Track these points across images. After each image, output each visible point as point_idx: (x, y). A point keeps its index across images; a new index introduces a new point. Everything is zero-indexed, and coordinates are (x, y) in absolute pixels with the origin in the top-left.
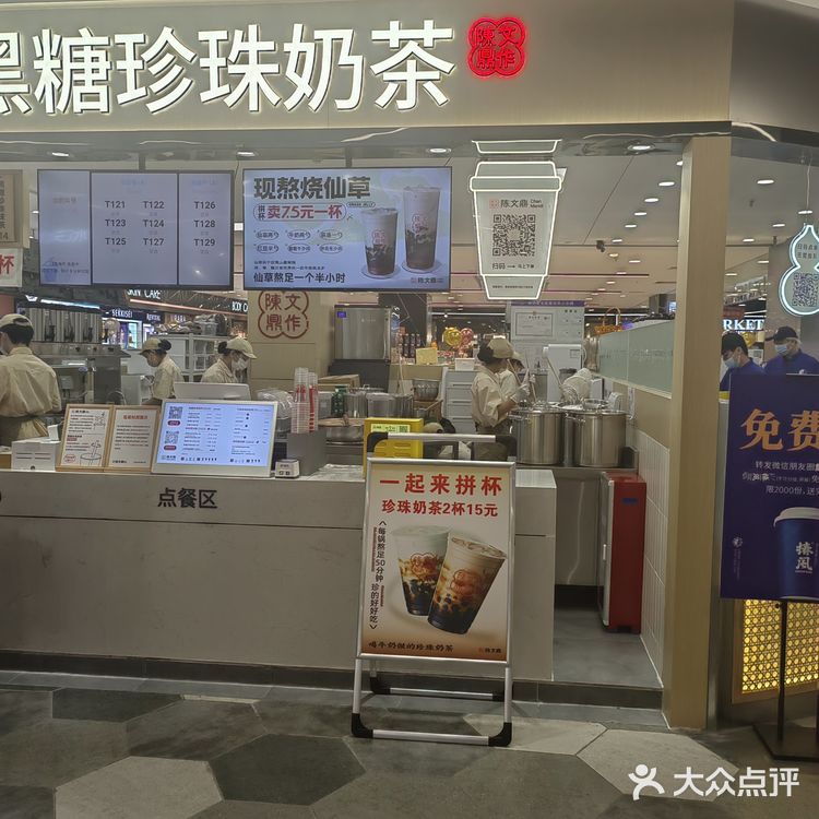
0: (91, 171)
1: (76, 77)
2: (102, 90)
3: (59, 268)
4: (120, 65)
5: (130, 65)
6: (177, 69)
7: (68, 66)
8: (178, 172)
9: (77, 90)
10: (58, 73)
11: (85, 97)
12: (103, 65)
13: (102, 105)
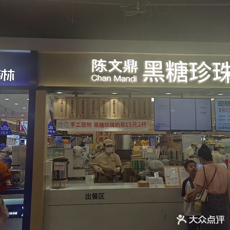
0: (170, 98)
1: (178, 73)
2: (186, 77)
3: (161, 125)
4: (191, 70)
5: (193, 71)
6: (206, 72)
7: (176, 70)
8: (195, 99)
9: (179, 77)
10: (173, 72)
11: (181, 79)
12: (186, 70)
13: (186, 81)
